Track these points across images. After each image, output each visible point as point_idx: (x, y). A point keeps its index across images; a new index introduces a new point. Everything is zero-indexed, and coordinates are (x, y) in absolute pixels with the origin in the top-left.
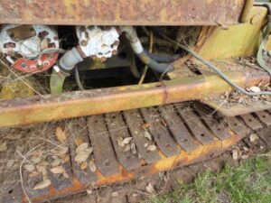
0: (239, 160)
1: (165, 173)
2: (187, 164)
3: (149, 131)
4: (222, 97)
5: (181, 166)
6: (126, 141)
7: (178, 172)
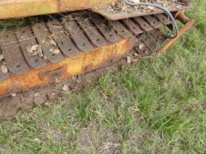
0: (132, 63)
1: (77, 76)
2: (93, 68)
3: (54, 40)
4: (110, 7)
5: (88, 70)
6: (34, 47)
7: (88, 75)
